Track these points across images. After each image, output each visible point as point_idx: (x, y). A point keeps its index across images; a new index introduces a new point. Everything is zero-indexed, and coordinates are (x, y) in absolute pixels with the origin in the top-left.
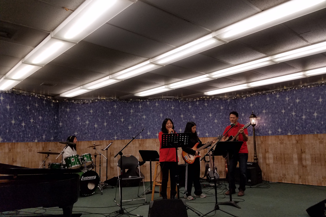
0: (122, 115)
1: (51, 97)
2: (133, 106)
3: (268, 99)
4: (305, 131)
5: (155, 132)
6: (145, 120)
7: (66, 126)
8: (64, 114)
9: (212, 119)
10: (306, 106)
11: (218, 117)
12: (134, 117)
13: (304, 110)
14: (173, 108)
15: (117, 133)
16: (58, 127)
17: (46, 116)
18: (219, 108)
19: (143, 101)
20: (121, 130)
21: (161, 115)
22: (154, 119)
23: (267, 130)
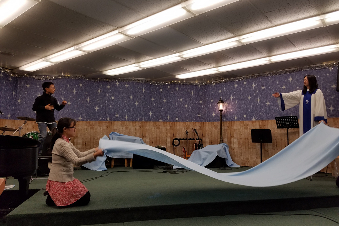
0: (87, 95)
1: (9, 70)
2: (101, 86)
3: (236, 86)
4: (268, 117)
5: (124, 114)
6: (114, 102)
7: (26, 103)
8: (23, 89)
9: (182, 104)
10: (270, 93)
11: (188, 102)
12: (101, 97)
13: (269, 97)
14: (144, 90)
15: (81, 114)
16: (16, 103)
17: (3, 91)
18: (190, 93)
19: (112, 81)
20: (86, 111)
21: (131, 97)
22: (123, 101)
23: (233, 116)
